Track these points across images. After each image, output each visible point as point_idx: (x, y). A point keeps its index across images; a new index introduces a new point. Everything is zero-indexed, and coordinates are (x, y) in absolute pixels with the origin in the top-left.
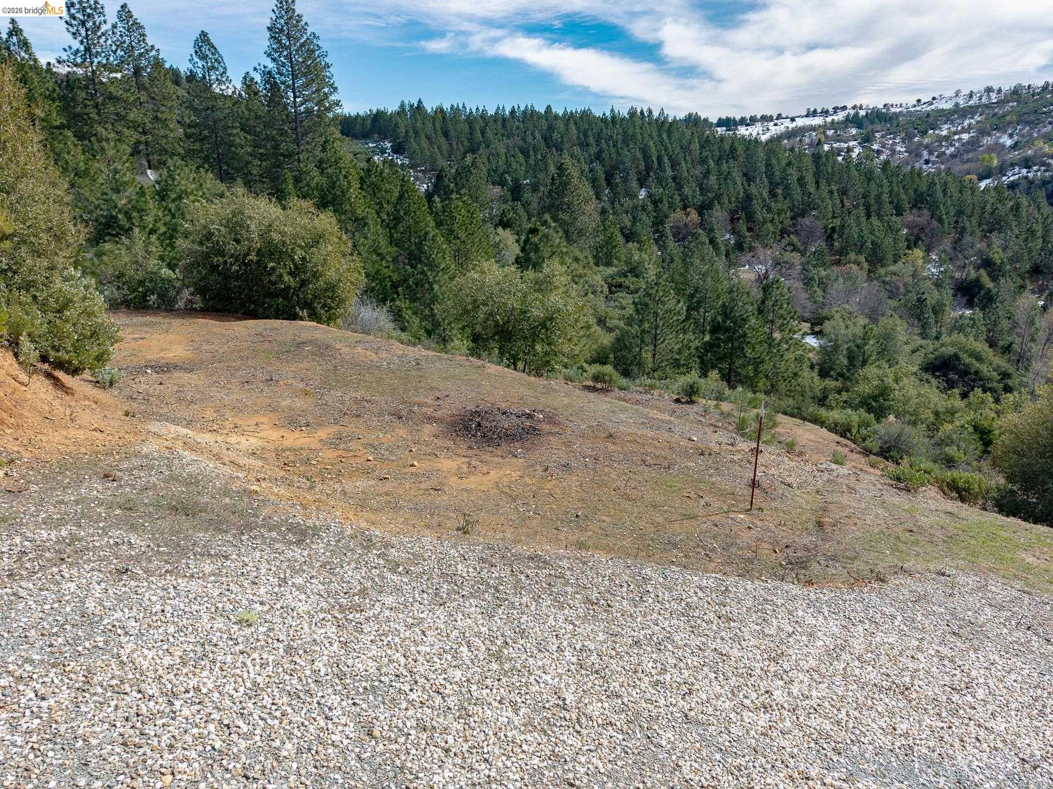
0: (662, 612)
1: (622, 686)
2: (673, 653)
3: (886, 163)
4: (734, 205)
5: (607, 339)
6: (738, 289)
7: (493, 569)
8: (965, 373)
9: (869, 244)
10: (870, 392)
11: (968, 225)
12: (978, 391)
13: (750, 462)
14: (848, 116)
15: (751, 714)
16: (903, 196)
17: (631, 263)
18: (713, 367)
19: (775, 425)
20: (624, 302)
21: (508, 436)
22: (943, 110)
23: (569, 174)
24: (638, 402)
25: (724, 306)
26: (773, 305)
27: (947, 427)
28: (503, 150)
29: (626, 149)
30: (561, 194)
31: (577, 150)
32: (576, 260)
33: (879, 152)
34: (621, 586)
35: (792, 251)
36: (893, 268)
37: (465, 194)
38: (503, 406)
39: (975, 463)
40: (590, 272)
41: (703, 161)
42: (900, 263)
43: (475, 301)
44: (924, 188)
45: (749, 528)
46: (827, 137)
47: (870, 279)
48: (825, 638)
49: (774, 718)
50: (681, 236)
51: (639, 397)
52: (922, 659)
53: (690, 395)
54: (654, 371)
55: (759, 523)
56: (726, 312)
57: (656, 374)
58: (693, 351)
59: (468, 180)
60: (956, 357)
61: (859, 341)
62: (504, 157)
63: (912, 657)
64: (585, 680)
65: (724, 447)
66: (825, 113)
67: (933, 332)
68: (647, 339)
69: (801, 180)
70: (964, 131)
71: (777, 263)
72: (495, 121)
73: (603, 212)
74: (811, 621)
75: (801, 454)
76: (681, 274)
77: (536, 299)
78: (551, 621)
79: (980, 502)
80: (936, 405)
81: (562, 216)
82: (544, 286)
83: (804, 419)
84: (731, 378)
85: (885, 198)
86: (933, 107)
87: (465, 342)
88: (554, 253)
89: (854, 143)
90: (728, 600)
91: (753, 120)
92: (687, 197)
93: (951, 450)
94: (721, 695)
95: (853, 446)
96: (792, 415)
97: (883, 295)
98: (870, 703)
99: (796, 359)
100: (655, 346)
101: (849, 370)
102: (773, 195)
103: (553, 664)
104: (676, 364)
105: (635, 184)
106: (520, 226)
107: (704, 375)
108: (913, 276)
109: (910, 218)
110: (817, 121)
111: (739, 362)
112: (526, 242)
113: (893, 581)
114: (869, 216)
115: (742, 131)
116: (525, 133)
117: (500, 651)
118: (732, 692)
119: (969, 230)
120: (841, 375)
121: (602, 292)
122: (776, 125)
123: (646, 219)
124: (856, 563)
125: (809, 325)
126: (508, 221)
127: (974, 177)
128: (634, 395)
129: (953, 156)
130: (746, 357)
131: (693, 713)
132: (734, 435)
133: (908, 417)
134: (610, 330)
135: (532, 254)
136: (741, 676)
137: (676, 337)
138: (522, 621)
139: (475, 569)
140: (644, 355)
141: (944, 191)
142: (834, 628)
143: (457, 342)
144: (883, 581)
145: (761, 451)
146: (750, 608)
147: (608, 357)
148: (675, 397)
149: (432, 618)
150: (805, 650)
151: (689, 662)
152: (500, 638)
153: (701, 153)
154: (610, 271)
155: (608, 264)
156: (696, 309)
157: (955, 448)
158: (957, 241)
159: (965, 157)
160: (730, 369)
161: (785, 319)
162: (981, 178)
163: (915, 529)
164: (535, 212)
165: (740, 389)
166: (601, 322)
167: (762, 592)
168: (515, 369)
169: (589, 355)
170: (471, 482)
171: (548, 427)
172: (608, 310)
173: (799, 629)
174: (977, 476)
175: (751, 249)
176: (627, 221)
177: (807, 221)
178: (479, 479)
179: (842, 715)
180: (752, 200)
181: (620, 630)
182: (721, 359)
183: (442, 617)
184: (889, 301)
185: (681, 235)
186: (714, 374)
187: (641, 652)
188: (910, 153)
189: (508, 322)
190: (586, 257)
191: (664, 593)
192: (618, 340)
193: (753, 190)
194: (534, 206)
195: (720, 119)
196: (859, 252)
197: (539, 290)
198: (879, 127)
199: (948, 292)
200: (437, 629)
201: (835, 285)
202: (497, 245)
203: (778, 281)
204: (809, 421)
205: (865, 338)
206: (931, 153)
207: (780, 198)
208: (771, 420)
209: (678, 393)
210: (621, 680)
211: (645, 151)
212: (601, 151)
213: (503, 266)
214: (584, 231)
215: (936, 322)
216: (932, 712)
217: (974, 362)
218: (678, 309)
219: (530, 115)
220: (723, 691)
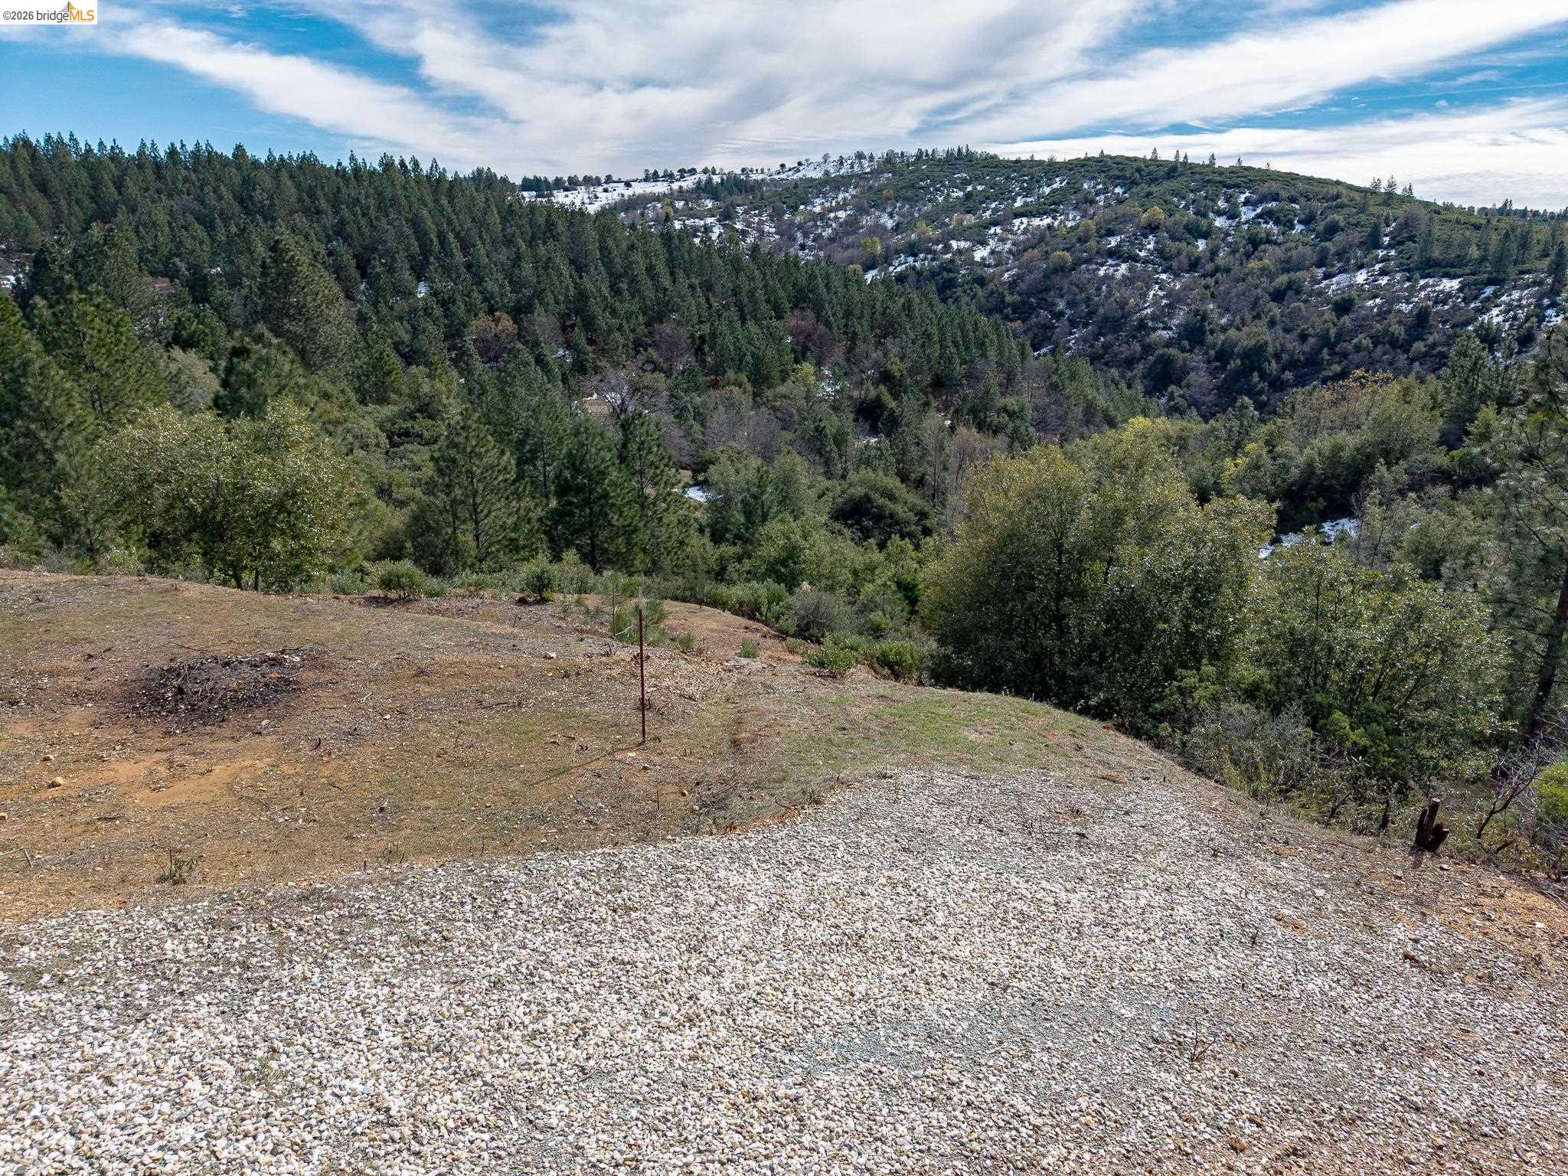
0: (529, 926)
1: (478, 1058)
2: (553, 982)
3: (755, 248)
4: (563, 306)
5: (397, 519)
6: (587, 429)
7: (235, 934)
8: (879, 518)
9: (749, 358)
10: (776, 555)
11: (859, 329)
12: (896, 537)
13: (634, 676)
14: (699, 182)
15: (672, 1036)
16: (781, 293)
17: (419, 398)
18: (568, 546)
19: (662, 617)
20: (417, 459)
21: (239, 701)
22: (812, 180)
23: (292, 258)
24: (460, 613)
25: (570, 454)
26: (639, 449)
27: (869, 588)
28: (162, 218)
29: (384, 221)
30: (284, 290)
31: (300, 220)
32: (326, 396)
33: (744, 233)
34: (463, 904)
35: (653, 371)
36: (782, 389)
37: (98, 293)
38: (223, 651)
39: (904, 628)
40: (353, 414)
41: (509, 242)
42: (789, 382)
43: (141, 477)
44: (803, 281)
45: (645, 768)
46: (676, 210)
47: (756, 405)
48: (757, 899)
49: (704, 1032)
50: (492, 354)
51: (461, 605)
52: (873, 893)
53: (540, 591)
54: (481, 561)
55: (657, 759)
56: (575, 463)
57: (484, 565)
58: (536, 525)
59: (100, 269)
60: (867, 498)
61: (754, 489)
62: (167, 229)
63: (862, 894)
64: (420, 1066)
65: (596, 660)
66: (669, 177)
67: (839, 468)
68: (463, 512)
69: (650, 269)
70: (840, 207)
71: (635, 389)
72: (140, 166)
73: (362, 319)
74: (736, 880)
75: (700, 652)
76: (501, 411)
77: (261, 465)
78: (351, 991)
79: (915, 675)
80: (852, 561)
81: (288, 325)
82: (271, 443)
83: (700, 602)
84: (595, 559)
85: (760, 294)
86: (800, 175)
87: (134, 549)
88: (284, 387)
89: (712, 220)
90: (624, 882)
91: (573, 184)
92: (492, 294)
93: (876, 616)
94: (629, 1023)
95: (765, 629)
96: (684, 600)
97: (775, 425)
98: (820, 969)
99: (679, 522)
100: (477, 523)
101: (747, 529)
102: (616, 291)
103: (363, 1060)
104: (513, 546)
105: (407, 275)
106: (214, 344)
107: (557, 558)
108: (807, 398)
109: (793, 322)
110: (661, 188)
111: (603, 535)
112: (229, 370)
113: (831, 799)
114: (743, 321)
115: (560, 197)
116: (202, 189)
117: (264, 1066)
118: (645, 1014)
119: (861, 336)
120: (738, 537)
121: (377, 445)
122: (606, 191)
123: (433, 330)
124: (786, 785)
125: (689, 473)
126: (191, 336)
127: (858, 267)
128: (453, 602)
129: (831, 240)
130: (610, 524)
131: (592, 1063)
132: (608, 640)
133: (824, 582)
134: (401, 504)
135: (243, 390)
136: (654, 986)
137: (507, 506)
138: (298, 1005)
139: (200, 941)
140: (461, 538)
141: (827, 285)
142: (768, 883)
143: (117, 552)
144: (817, 802)
145: (648, 657)
146: (656, 885)
147: (402, 547)
148: (519, 595)
149: (123, 1049)
150: (734, 923)
151: (578, 990)
152: (261, 1045)
153: (503, 230)
154: (387, 411)
155: (382, 401)
156: (531, 461)
157: (880, 613)
158: (850, 350)
159: (845, 241)
160: (593, 545)
161: (657, 468)
162: (867, 268)
163: (847, 726)
164: (240, 321)
165: (607, 573)
166: (384, 492)
167: (670, 858)
168: (239, 586)
169: (371, 547)
170: (180, 792)
171: (311, 674)
172: (393, 472)
173: (724, 897)
174: (908, 644)
175: (597, 370)
176: (403, 334)
177: (666, 328)
178: (192, 785)
179: (790, 998)
180: (587, 298)
181: (467, 971)
182: (579, 531)
183: (143, 1042)
184: (784, 433)
185: (491, 351)
186: (571, 555)
187: (505, 994)
188: (782, 235)
189: (214, 507)
190: (343, 391)
191: (529, 897)
192: (416, 519)
193: (588, 284)
194: (236, 310)
195: (525, 180)
196: (739, 370)
197: (266, 450)
198: (739, 199)
199: (848, 418)
200: (135, 1066)
201: (715, 416)
202: (174, 378)
203: (640, 415)
204: (707, 604)
205: (761, 485)
206: (806, 236)
207: (626, 294)
208: (656, 611)
209: (522, 590)
210: (478, 1048)
211: (416, 223)
212: (343, 222)
213: (191, 413)
214: (332, 350)
215: (840, 456)
216: (891, 958)
217: (888, 502)
218: (503, 463)
219: (205, 161)
220: (631, 1017)
